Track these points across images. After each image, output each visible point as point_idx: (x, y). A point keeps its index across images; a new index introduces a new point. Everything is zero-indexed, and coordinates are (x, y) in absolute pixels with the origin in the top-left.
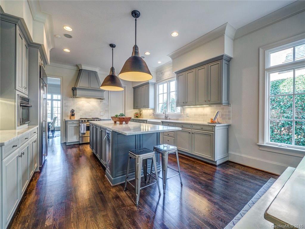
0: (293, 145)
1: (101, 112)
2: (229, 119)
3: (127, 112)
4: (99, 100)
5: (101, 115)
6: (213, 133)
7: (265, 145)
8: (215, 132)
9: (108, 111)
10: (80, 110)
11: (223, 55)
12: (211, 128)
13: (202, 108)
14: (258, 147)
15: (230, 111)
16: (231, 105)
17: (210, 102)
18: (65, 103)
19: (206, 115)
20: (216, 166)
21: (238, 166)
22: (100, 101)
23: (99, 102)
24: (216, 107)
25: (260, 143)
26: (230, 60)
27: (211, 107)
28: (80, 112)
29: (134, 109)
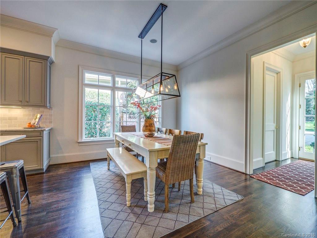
0: (98, 138)
2: (51, 122)
6: (40, 139)
7: (83, 141)
8: (43, 137)
11: (49, 57)
12: (38, 134)
13: (8, 109)
14: (78, 144)
15: (52, 115)
16: (53, 108)
17: (29, 104)
19: (16, 119)
20: (43, 173)
21: (63, 166)
24: (32, 109)
25: (80, 141)
26: (52, 64)
27: (24, 108)
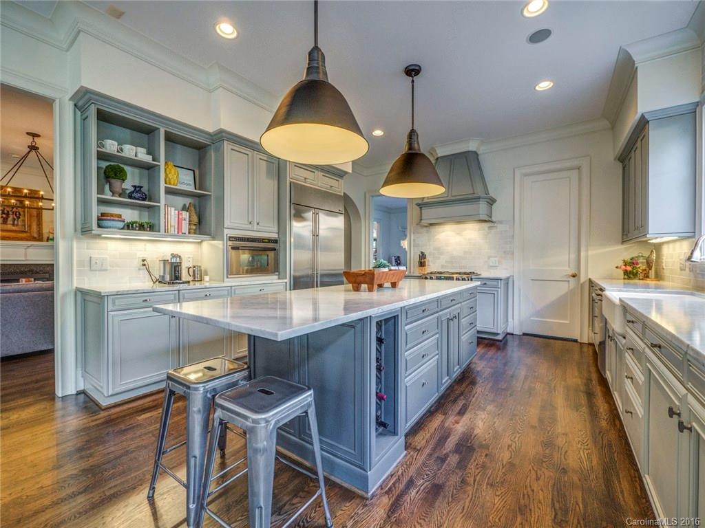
1: (489, 258)
3: (587, 257)
4: (486, 225)
5: (491, 264)
9: (513, 254)
10: (442, 254)
18: (414, 240)
22: (489, 227)
23: (487, 229)
28: (441, 257)
29: (623, 242)
